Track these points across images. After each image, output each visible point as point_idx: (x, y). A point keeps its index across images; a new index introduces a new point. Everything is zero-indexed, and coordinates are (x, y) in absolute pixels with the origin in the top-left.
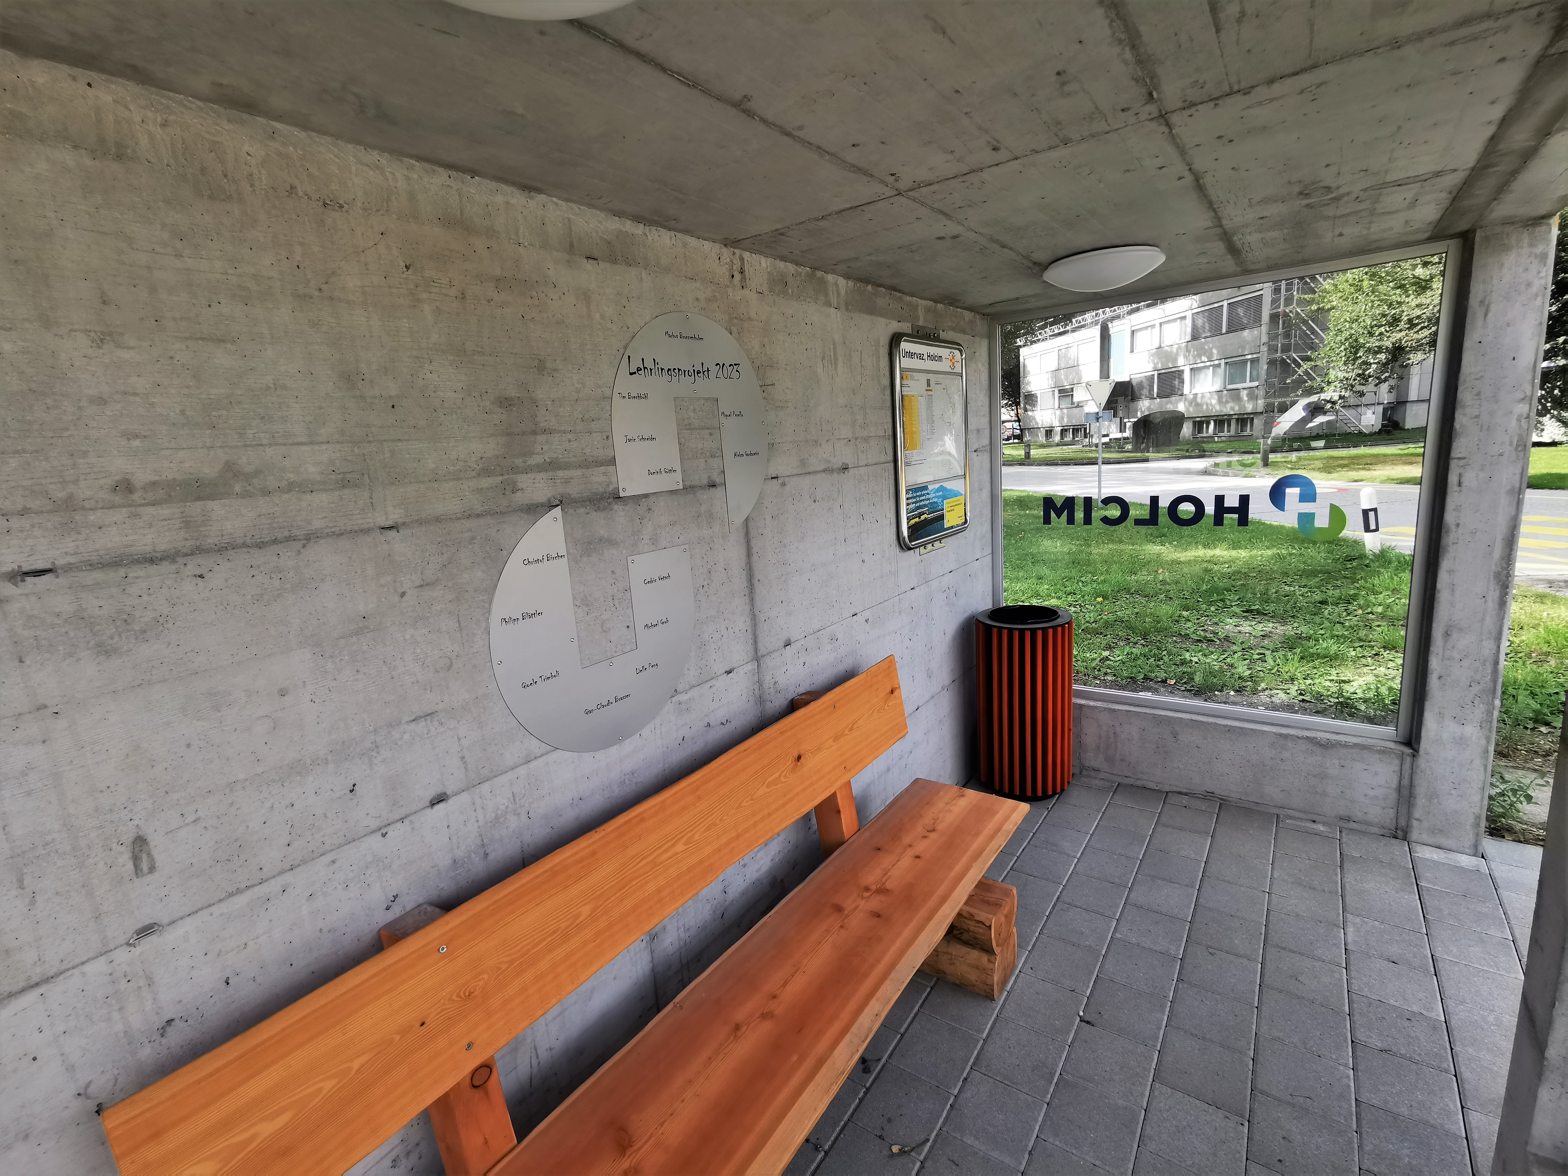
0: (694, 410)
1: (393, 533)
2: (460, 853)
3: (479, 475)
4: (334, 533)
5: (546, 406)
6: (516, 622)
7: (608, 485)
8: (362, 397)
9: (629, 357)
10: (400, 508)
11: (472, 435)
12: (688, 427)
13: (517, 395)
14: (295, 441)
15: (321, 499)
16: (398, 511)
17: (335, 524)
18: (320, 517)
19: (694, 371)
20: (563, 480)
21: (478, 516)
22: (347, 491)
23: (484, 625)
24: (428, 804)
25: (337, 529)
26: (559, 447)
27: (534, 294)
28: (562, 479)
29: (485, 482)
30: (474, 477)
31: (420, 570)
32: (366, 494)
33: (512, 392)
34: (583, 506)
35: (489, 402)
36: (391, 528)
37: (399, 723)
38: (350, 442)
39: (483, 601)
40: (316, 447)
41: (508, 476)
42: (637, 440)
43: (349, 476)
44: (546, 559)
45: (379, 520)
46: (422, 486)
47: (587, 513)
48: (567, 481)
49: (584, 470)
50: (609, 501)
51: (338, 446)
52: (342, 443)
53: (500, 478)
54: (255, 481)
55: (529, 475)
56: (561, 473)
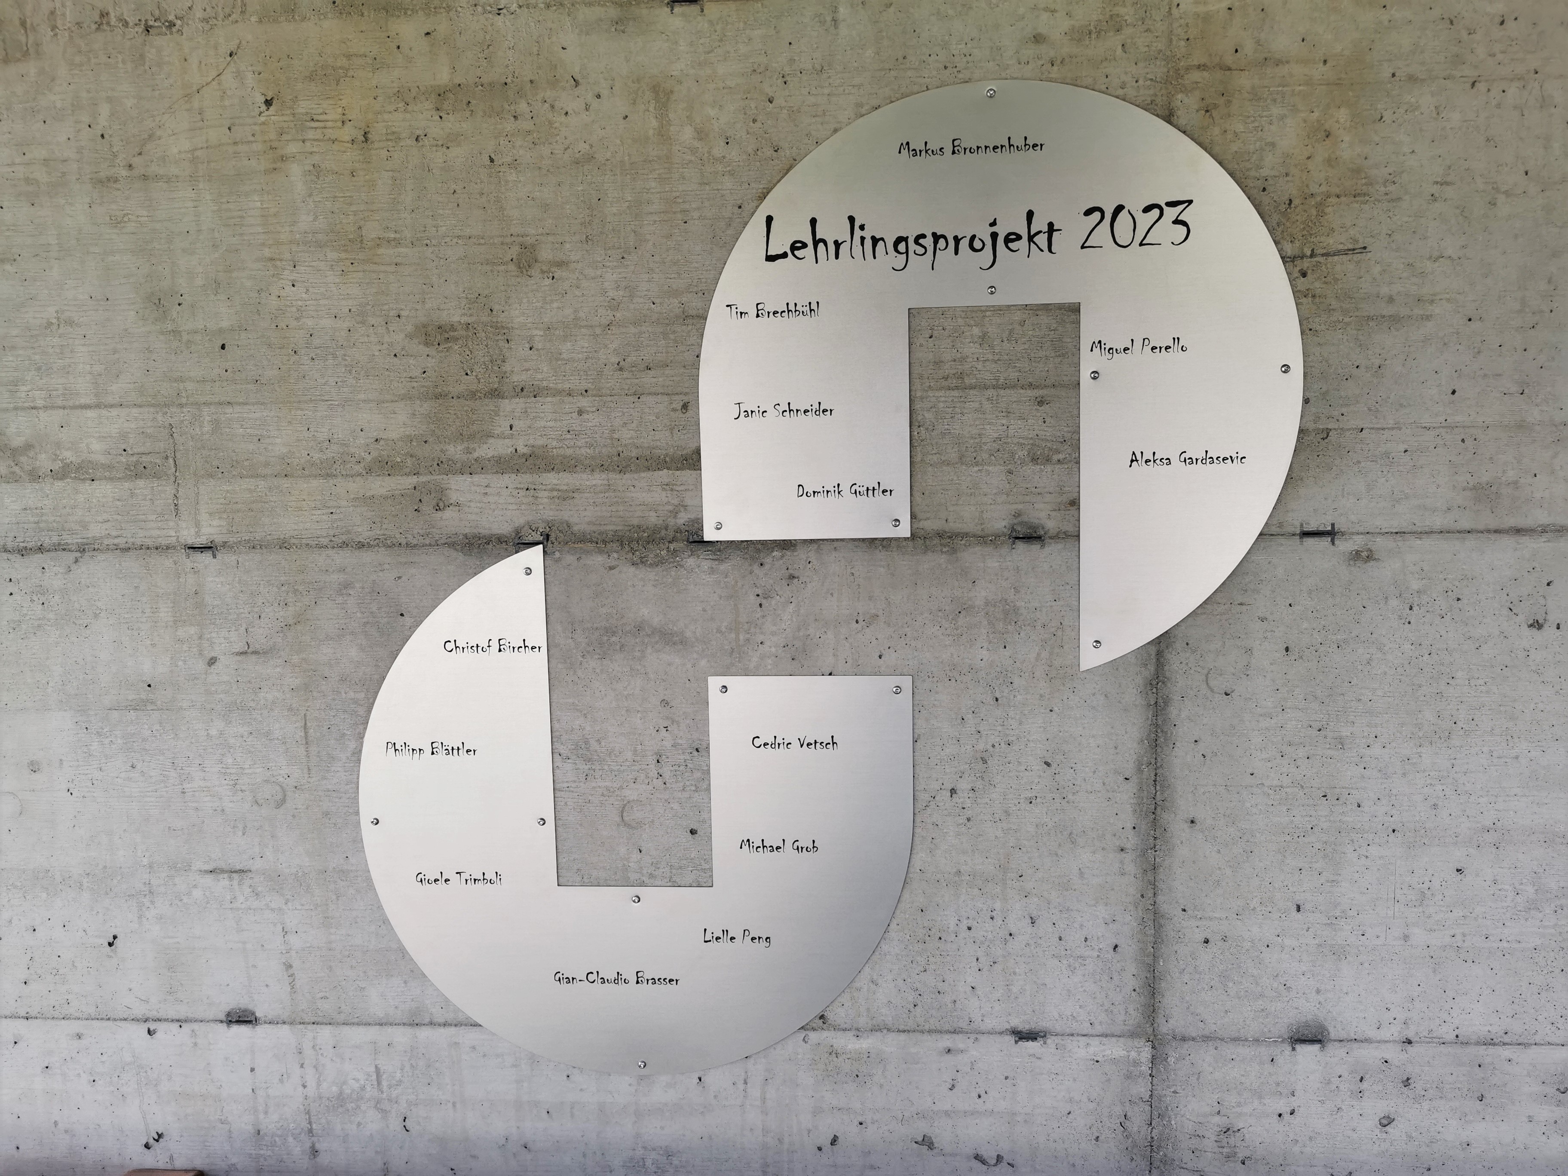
0: (984, 336)
1: (207, 557)
2: (270, 1123)
3: (369, 471)
4: (117, 548)
5: (531, 339)
6: (416, 755)
7: (675, 513)
8: (176, 333)
9: (769, 219)
10: (220, 518)
11: (362, 396)
12: (954, 382)
13: (464, 320)
14: (77, 403)
15: (103, 491)
16: (215, 523)
17: (119, 533)
18: (100, 519)
19: (994, 236)
20: (555, 493)
21: (361, 546)
22: (141, 483)
23: (352, 745)
24: (222, 1017)
25: (121, 541)
26: (551, 424)
27: (523, 107)
28: (552, 490)
29: (380, 486)
30: (360, 475)
31: (244, 626)
32: (170, 490)
33: (455, 316)
34: (601, 552)
35: (402, 336)
36: (203, 549)
37: (187, 868)
38: (153, 405)
39: (356, 702)
40: (104, 412)
41: (428, 478)
42: (772, 413)
43: (144, 459)
44: (495, 645)
45: (185, 533)
46: (262, 483)
47: (611, 568)
48: (565, 496)
49: (612, 475)
50: (672, 546)
51: (135, 411)
52: (140, 406)
53: (414, 480)
54: (23, 459)
55: (476, 478)
56: (552, 479)
